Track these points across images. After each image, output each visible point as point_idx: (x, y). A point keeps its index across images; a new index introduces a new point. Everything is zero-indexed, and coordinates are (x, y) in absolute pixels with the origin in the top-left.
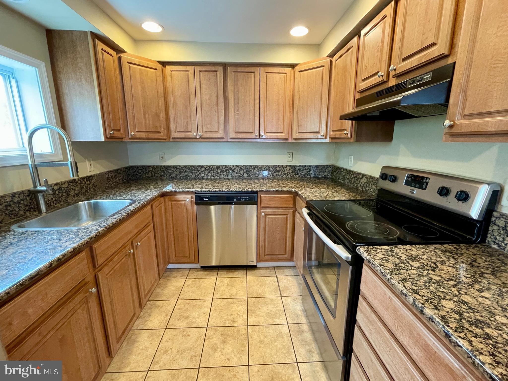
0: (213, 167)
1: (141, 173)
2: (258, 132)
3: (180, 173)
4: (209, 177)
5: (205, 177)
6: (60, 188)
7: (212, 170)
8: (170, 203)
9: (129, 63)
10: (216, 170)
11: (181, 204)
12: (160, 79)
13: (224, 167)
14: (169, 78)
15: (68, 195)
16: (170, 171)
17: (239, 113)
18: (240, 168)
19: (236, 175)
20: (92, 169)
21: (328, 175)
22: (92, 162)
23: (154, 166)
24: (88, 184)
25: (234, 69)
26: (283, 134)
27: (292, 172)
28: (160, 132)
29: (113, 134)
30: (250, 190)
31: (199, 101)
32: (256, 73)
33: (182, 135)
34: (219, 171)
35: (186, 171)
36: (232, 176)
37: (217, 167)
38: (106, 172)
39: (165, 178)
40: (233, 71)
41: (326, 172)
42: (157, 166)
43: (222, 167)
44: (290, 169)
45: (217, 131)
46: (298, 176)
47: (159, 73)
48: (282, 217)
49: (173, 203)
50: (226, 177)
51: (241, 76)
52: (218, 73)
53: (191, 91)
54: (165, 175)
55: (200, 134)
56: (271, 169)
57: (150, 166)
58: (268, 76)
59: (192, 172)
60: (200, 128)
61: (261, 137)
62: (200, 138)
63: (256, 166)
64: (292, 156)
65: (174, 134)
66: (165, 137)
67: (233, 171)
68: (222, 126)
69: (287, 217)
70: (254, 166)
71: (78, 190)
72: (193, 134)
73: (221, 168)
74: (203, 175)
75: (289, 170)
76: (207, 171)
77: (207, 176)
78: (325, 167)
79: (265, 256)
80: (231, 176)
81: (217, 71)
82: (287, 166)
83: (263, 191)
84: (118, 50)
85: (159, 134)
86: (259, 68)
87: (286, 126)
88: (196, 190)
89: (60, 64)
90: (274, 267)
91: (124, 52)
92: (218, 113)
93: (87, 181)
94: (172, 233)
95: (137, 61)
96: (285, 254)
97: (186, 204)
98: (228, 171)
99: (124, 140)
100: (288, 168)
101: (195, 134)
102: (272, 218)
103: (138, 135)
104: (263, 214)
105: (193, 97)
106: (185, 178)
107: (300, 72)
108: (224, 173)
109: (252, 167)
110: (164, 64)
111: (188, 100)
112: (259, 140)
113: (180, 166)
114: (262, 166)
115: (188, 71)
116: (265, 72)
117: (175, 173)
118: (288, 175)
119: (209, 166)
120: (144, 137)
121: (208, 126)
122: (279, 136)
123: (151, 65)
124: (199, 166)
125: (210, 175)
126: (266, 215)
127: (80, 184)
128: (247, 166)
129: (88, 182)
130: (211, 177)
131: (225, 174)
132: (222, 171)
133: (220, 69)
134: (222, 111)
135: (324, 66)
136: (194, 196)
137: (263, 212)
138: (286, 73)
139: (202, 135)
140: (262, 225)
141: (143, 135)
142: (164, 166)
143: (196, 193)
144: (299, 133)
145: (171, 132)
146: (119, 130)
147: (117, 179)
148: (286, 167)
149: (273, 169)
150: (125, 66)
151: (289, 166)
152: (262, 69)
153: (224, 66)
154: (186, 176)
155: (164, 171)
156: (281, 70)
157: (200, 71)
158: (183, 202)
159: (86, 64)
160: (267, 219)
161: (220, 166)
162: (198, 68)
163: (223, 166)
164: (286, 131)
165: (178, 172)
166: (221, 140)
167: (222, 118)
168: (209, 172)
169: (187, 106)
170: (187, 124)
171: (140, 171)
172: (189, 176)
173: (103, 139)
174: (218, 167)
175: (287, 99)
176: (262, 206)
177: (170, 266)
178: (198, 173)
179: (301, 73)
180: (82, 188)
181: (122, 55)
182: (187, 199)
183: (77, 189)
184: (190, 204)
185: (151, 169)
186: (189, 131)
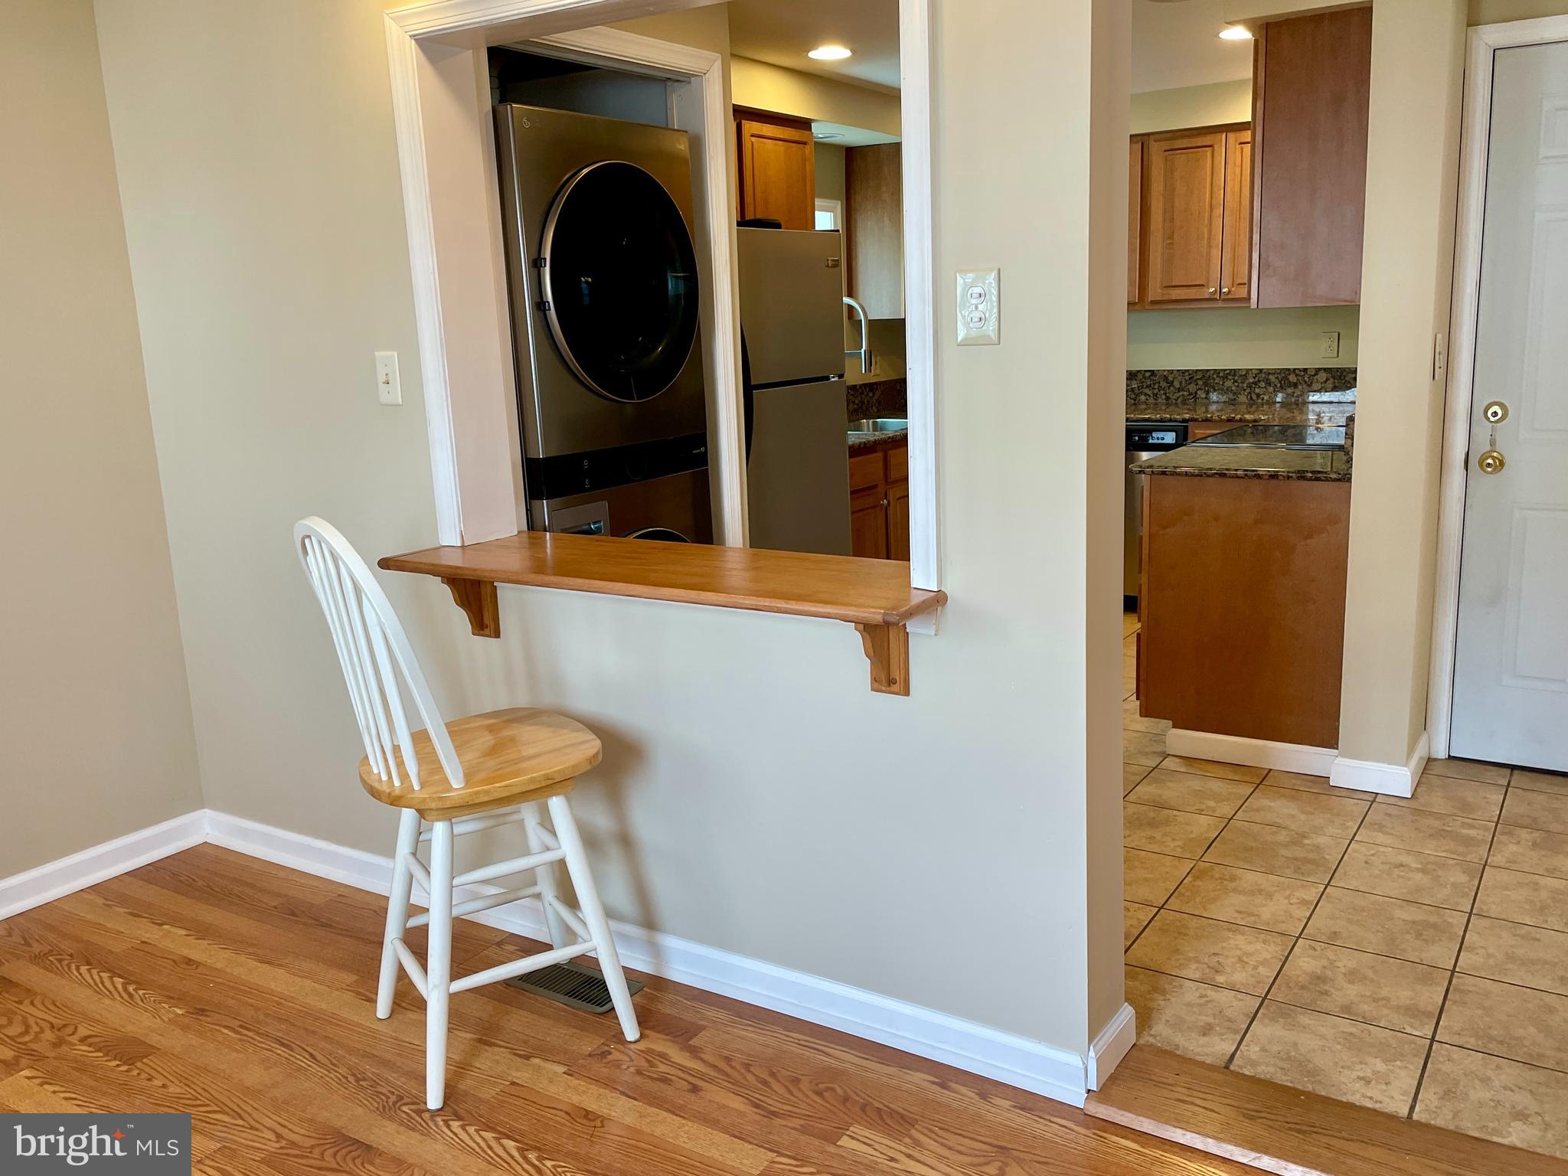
2: (1217, 284)
18: (1187, 378)
24: (872, 397)
25: (1167, 145)
30: (1168, 416)
32: (1216, 147)
36: (1168, 398)
40: (1163, 149)
43: (1144, 376)
50: (1151, 400)
51: (1180, 159)
56: (1272, 378)
58: (1244, 150)
61: (1223, 297)
63: (1231, 370)
64: (1336, 343)
67: (1171, 384)
70: (1225, 370)
73: (1140, 376)
75: (1326, 382)
82: (1318, 370)
83: (1197, 420)
86: (1224, 135)
93: (871, 390)
98: (1156, 386)
108: (1147, 391)
109: (1221, 375)
112: (1217, 304)
114: (1248, 370)
116: (1238, 142)
127: (861, 394)
128: (1208, 371)
129: (871, 394)
131: (1150, 393)
148: (1316, 374)
152: (1231, 136)
153: (1145, 140)
159: (892, 194)
173: (902, 316)
174: (1133, 375)
180: (862, 402)
183: (856, 401)
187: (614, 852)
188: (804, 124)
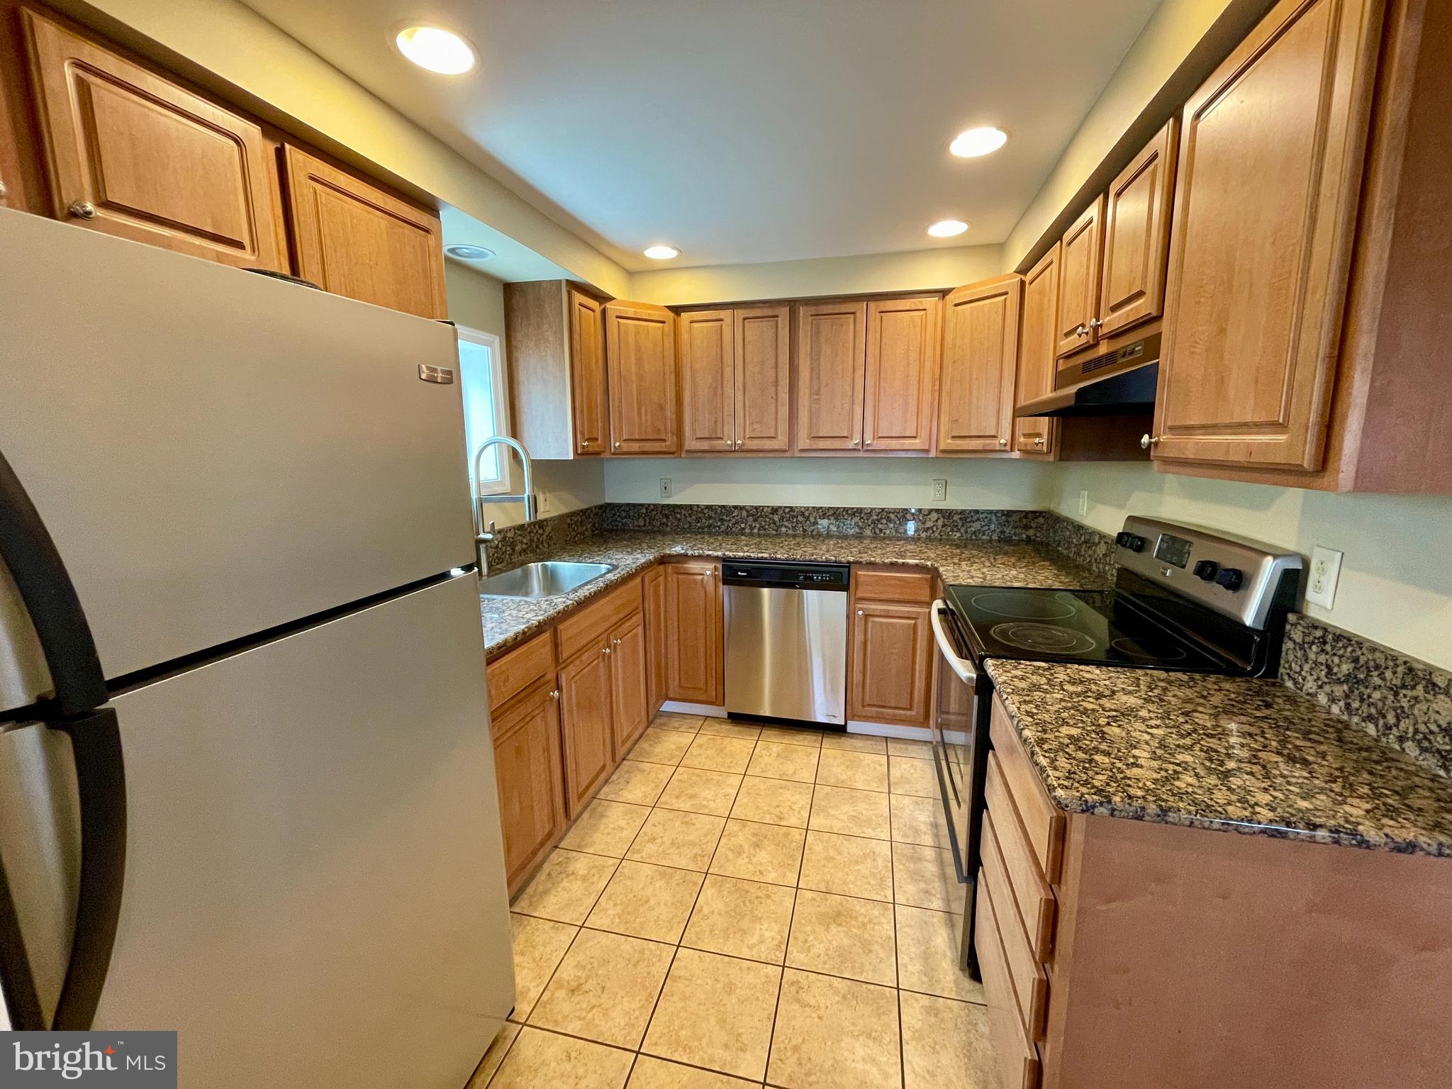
0: (765, 510)
1: (625, 517)
2: (859, 436)
3: (698, 520)
4: (755, 531)
5: (747, 531)
6: (504, 538)
7: (761, 516)
8: (675, 576)
9: (617, 317)
10: (771, 516)
11: (695, 581)
12: (669, 341)
13: (787, 510)
14: (685, 336)
15: (513, 550)
16: (678, 516)
17: (819, 399)
18: (821, 514)
19: (813, 528)
20: (548, 508)
21: (1038, 535)
22: (548, 495)
23: (649, 505)
24: (542, 535)
25: (812, 310)
26: (917, 441)
27: (944, 526)
28: (664, 440)
29: (588, 446)
30: (833, 558)
31: (739, 378)
32: (858, 314)
33: (705, 445)
34: (776, 518)
35: (710, 517)
36: (804, 531)
37: (773, 508)
38: (566, 514)
39: (668, 529)
40: (810, 313)
41: (1031, 527)
42: (654, 505)
43: (784, 511)
44: (938, 519)
45: (773, 435)
46: (958, 535)
47: (668, 328)
48: (904, 624)
49: (680, 577)
50: (790, 532)
51: (826, 323)
52: (780, 320)
53: (725, 358)
54: (669, 524)
55: (739, 442)
56: (892, 516)
57: (642, 505)
58: (884, 318)
59: (722, 520)
60: (739, 430)
61: (865, 448)
62: (737, 451)
63: (857, 509)
64: (944, 489)
65: (690, 444)
66: (673, 449)
67: (807, 519)
68: (783, 427)
69: (915, 625)
70: (853, 508)
71: (526, 544)
72: (726, 442)
73: (780, 512)
74: (743, 526)
75: (937, 521)
76: (751, 518)
77: (752, 528)
78: (1030, 515)
79: (863, 706)
80: (801, 529)
81: (777, 316)
82: (931, 511)
83: (860, 563)
84: (602, 298)
85: (663, 444)
86: (865, 303)
87: (925, 422)
88: (724, 555)
89: (519, 336)
90: (886, 738)
91: (612, 299)
92: (777, 400)
93: (540, 528)
94: (676, 638)
95: (630, 312)
96: (910, 709)
97: (705, 582)
98: (795, 520)
99: (602, 456)
100: (934, 516)
101: (729, 442)
102: (881, 624)
103: (626, 447)
104: (860, 613)
105: (728, 371)
106: (706, 530)
107: (956, 305)
108: (787, 524)
109: (850, 512)
110: (677, 310)
111: (719, 375)
112: (861, 454)
113: (698, 506)
114: (872, 509)
115: (722, 320)
116: (878, 310)
117: (689, 519)
118: (933, 532)
119: (756, 508)
120: (637, 450)
121: (756, 426)
122: (908, 443)
123: (656, 315)
124: (736, 507)
125: (758, 526)
126: (866, 616)
127: (530, 532)
128: (839, 508)
129: (541, 531)
130: (759, 530)
131: (790, 526)
132: (782, 519)
133: (784, 312)
134: (784, 396)
135: (1006, 293)
136: (720, 566)
137: (860, 609)
138: (925, 310)
139: (743, 444)
140: (859, 638)
141: (635, 447)
142: (668, 505)
143: (725, 559)
144: (953, 437)
145: (684, 439)
146: (597, 439)
147: (584, 528)
148: (929, 514)
149: (897, 516)
150: (612, 321)
151: (937, 511)
152: (872, 305)
153: (793, 304)
154: (709, 526)
155: (667, 516)
156: (914, 303)
157: (744, 319)
158: (700, 577)
159: (555, 332)
160: (870, 625)
161: (780, 507)
162: (740, 314)
163: (786, 507)
164: (924, 433)
165: (694, 517)
166: (781, 455)
167: (784, 410)
168: (755, 520)
169: (717, 389)
170: (716, 422)
171: (624, 514)
172: (715, 527)
173: (571, 457)
174: (775, 510)
175: (928, 365)
176: (859, 594)
177: (668, 706)
178: (733, 521)
179: (959, 308)
180: (532, 540)
181: (609, 305)
182: (707, 570)
183: (525, 541)
184: (711, 582)
185: (644, 511)
186: (719, 435)
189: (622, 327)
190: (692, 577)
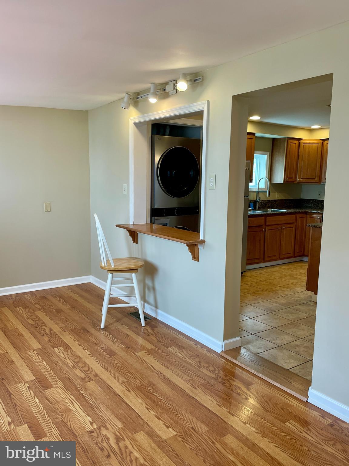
1: (306, 203)
8: (309, 218)
9: (303, 144)
12: (320, 149)
15: (266, 206)
20: (278, 197)
22: (279, 193)
23: (314, 200)
24: (275, 204)
28: (315, 179)
29: (288, 180)
38: (285, 199)
47: (320, 145)
49: (311, 218)
57: (312, 200)
65: (323, 180)
66: (318, 181)
84: (299, 139)
85: (314, 180)
89: (274, 152)
91: (302, 139)
93: (274, 202)
95: (308, 142)
97: (317, 221)
99: (294, 183)
103: (302, 180)
110: (323, 140)
123: (316, 142)
127: (271, 202)
141: (305, 180)
145: (322, 178)
146: (292, 178)
147: (290, 205)
150: (302, 145)
158: (316, 219)
159: (283, 151)
173: (283, 183)
180: (272, 204)
181: (301, 141)
182: (318, 217)
183: (269, 204)
184: (319, 221)
187: (152, 291)
188: (254, 134)
189: (304, 146)
190: (314, 219)
